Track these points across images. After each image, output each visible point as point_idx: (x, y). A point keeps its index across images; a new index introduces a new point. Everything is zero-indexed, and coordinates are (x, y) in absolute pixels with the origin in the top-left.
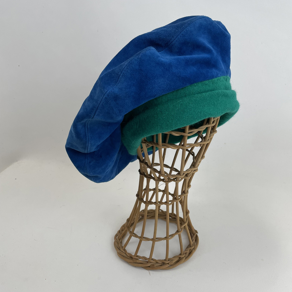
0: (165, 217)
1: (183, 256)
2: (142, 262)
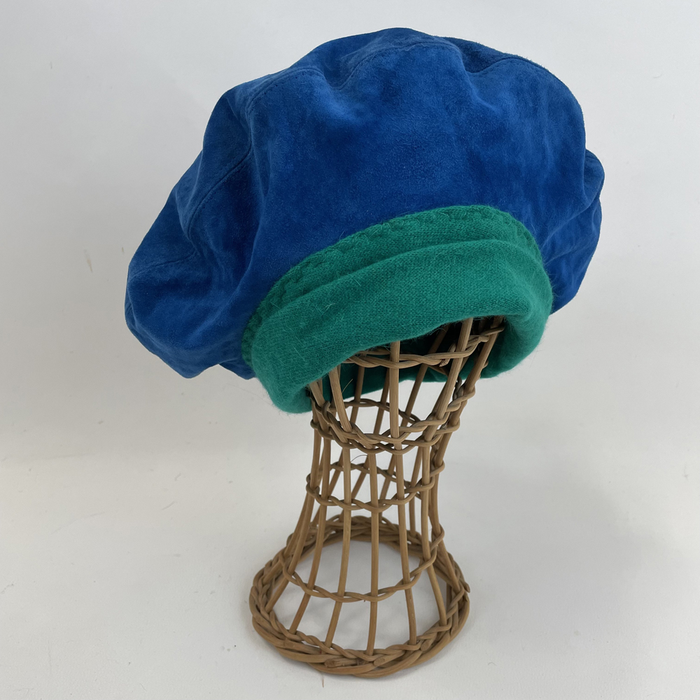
0: (394, 539)
1: (416, 648)
2: (306, 650)
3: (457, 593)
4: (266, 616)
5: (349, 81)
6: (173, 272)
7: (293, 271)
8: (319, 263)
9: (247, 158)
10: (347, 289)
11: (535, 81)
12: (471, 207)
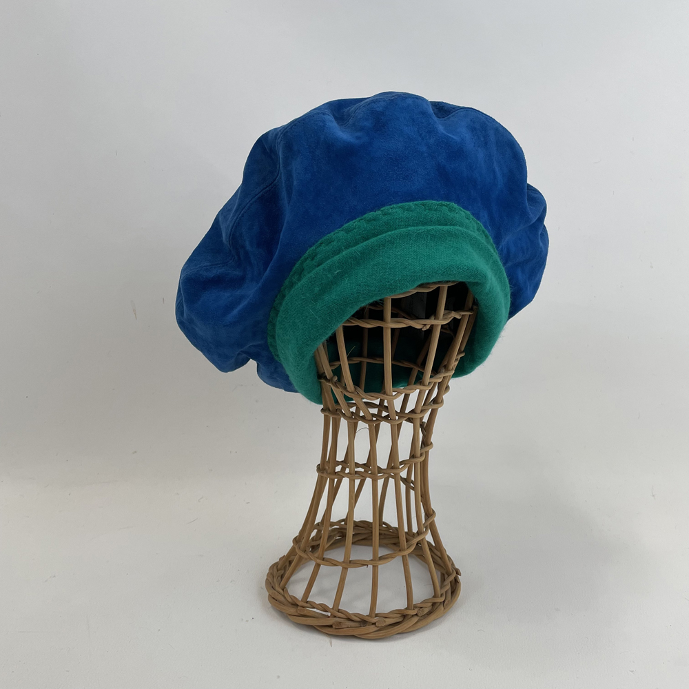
1: (413, 613)
2: (317, 615)
3: (449, 575)
4: (281, 591)
5: (351, 121)
6: (216, 272)
7: (310, 251)
8: (330, 242)
9: (276, 181)
10: (350, 258)
11: (485, 124)
12: (440, 202)
